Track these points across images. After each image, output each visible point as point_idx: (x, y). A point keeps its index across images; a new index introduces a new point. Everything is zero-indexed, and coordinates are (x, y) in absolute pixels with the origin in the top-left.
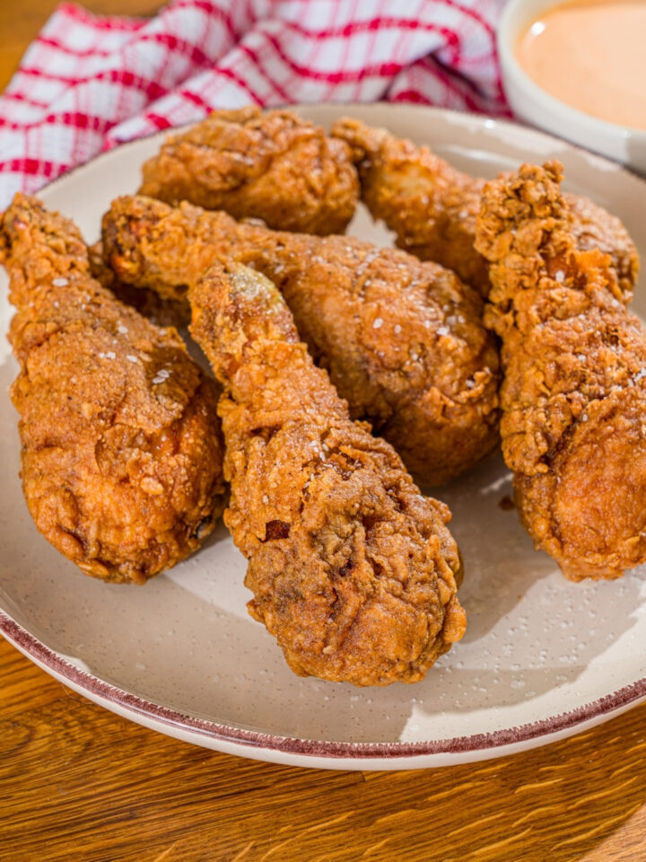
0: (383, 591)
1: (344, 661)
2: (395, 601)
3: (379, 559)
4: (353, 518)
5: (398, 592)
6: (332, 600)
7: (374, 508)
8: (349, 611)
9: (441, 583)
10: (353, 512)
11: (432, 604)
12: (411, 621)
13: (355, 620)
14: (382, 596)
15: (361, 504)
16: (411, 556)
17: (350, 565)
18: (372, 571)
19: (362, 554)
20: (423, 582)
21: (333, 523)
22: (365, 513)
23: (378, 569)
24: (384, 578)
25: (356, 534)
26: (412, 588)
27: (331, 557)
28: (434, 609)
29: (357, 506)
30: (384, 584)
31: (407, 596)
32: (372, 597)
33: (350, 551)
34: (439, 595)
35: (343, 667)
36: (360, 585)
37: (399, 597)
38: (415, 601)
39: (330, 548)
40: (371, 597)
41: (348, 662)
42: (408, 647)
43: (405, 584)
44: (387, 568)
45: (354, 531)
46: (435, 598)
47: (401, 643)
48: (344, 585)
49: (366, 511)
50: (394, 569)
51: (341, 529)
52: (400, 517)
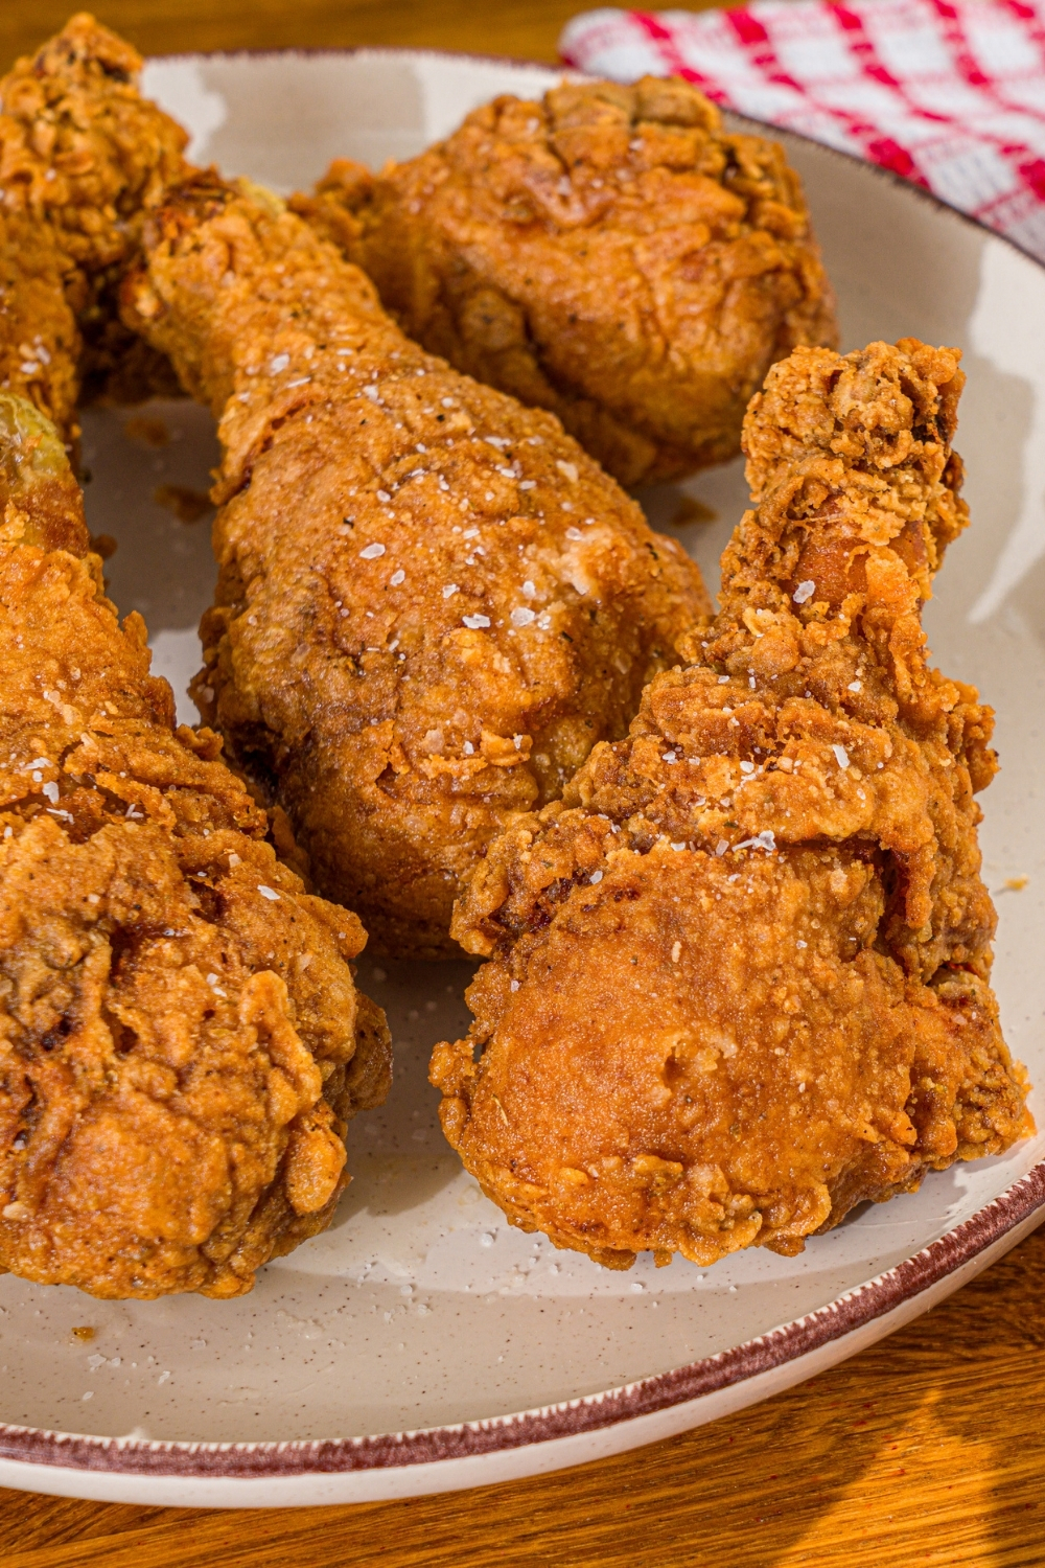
0: (125, 1088)
1: (50, 1238)
2: (151, 1111)
3: (130, 1018)
4: (88, 926)
5: (162, 1092)
6: (21, 1100)
7: (138, 908)
8: (51, 1125)
9: (277, 1079)
10: (90, 914)
11: (243, 1121)
12: (182, 1154)
13: (65, 1146)
14: (123, 1098)
15: (104, 896)
16: (209, 1014)
17: (65, 1027)
18: (108, 1042)
19: (92, 1006)
20: (225, 1072)
21: (38, 933)
22: (119, 917)
23: (126, 1041)
24: (132, 1060)
25: (89, 962)
26: (195, 1084)
27: (25, 1007)
28: (250, 1132)
29: (94, 899)
30: (130, 1072)
31: (182, 1101)
32: (104, 1098)
33: (69, 996)
34: (267, 1105)
35: (49, 1250)
36: (78, 1071)
37: (167, 1102)
38: (200, 1111)
39: (26, 988)
40: (98, 1100)
41: (57, 1240)
42: (180, 1210)
43: (181, 1078)
44: (144, 1037)
45: (85, 955)
46: (257, 1111)
47: (161, 1200)
48: (45, 1070)
49: (118, 913)
50: (160, 1041)
51: (57, 948)
52: (204, 933)
